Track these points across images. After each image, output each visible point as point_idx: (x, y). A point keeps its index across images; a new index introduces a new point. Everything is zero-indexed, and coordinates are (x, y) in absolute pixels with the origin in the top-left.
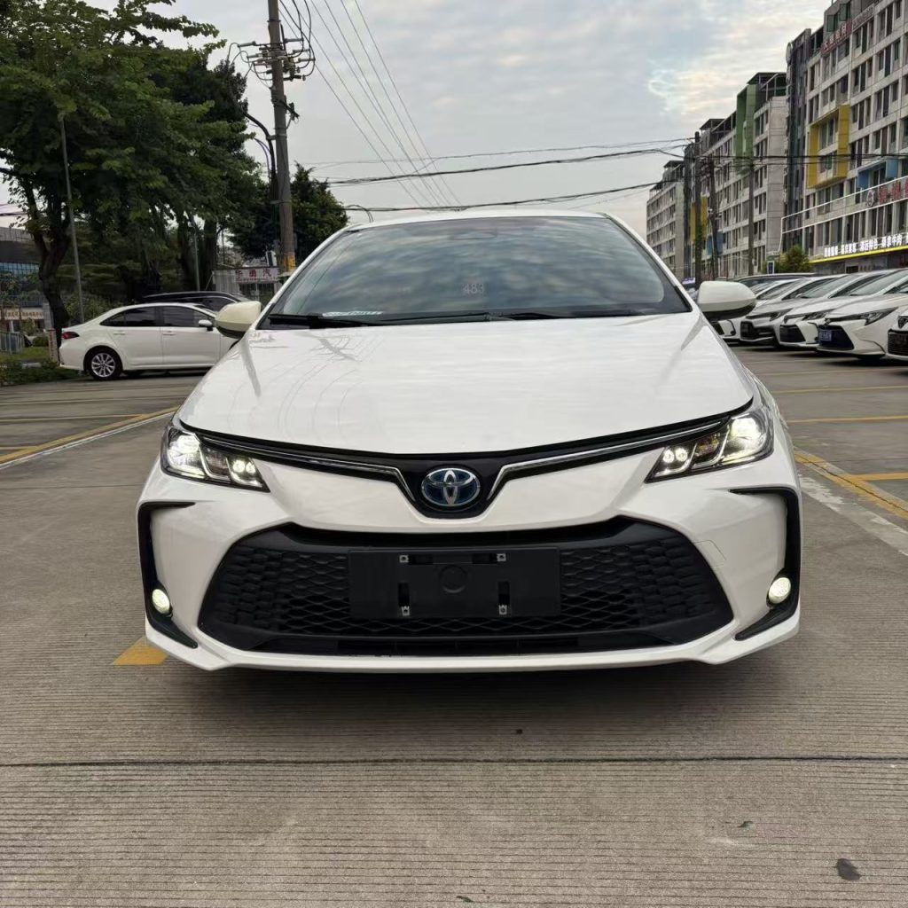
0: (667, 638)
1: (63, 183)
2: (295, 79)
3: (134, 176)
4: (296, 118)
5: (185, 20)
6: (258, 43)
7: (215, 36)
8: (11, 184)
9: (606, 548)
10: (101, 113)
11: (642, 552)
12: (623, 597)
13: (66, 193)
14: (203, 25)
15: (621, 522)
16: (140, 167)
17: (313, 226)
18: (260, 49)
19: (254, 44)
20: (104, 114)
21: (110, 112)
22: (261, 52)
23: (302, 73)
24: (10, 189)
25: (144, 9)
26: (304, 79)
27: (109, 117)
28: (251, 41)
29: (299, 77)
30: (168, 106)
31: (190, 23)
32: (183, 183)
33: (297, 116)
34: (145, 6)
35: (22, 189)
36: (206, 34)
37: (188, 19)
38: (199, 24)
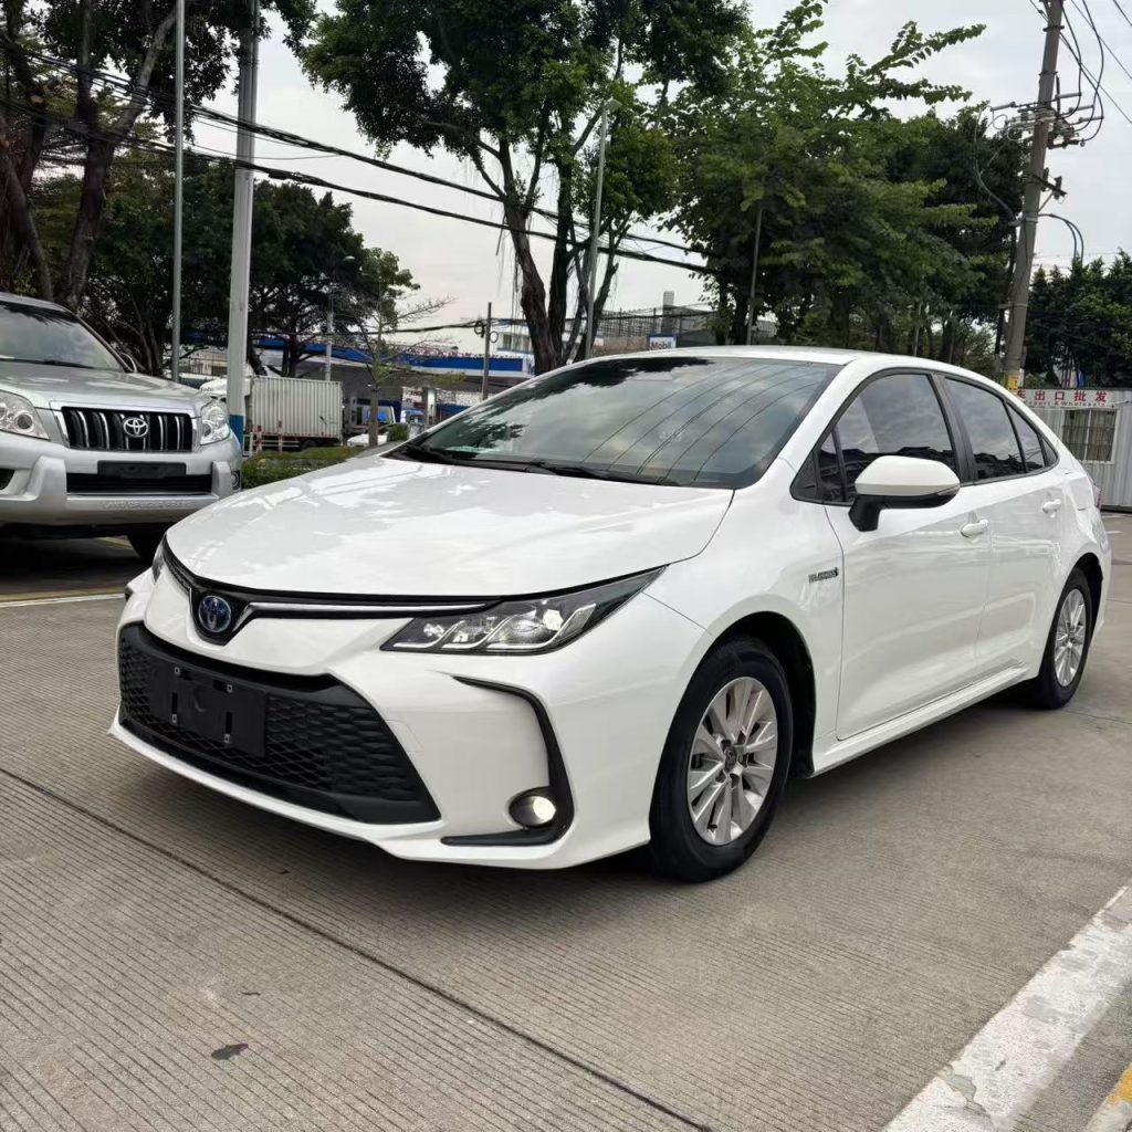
0: (351, 812)
1: (749, 278)
2: (1069, 146)
3: (824, 271)
4: (1061, 197)
5: (925, 83)
6: (1017, 104)
7: (965, 100)
8: (707, 279)
9: (302, 701)
10: (797, 200)
11: (330, 714)
12: (312, 756)
13: (750, 290)
14: (947, 87)
15: (327, 681)
16: (835, 261)
17: (1117, 336)
18: (1019, 111)
19: (1013, 105)
20: (798, 199)
21: (807, 199)
22: (1019, 114)
23: (1082, 135)
24: (706, 285)
25: (883, 76)
26: (1082, 145)
27: (803, 203)
28: (1008, 103)
29: (1075, 142)
30: (878, 189)
31: (930, 86)
32: (889, 280)
33: (1063, 194)
34: (883, 72)
35: (717, 284)
36: (953, 98)
37: (929, 82)
38: (941, 87)
